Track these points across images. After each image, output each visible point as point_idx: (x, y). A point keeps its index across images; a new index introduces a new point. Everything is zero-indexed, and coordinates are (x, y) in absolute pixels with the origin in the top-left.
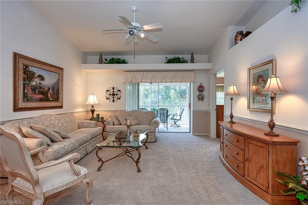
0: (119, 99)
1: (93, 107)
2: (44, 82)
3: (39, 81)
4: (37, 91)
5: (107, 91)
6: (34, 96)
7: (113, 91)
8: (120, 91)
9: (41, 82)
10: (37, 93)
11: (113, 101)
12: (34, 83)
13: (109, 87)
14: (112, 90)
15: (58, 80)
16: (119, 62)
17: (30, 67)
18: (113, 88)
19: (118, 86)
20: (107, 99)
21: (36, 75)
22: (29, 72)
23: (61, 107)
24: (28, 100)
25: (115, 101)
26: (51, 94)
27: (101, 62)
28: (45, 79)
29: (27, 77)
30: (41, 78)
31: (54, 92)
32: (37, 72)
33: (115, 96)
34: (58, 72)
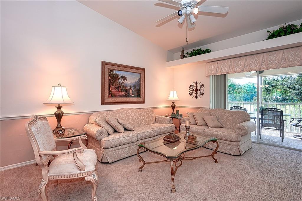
0: (202, 94)
1: (173, 103)
2: (127, 82)
3: (121, 81)
4: (120, 89)
5: (190, 86)
6: (117, 93)
7: (196, 87)
8: (203, 85)
9: (124, 82)
10: (120, 90)
11: (196, 97)
12: (117, 83)
13: (192, 82)
14: (195, 85)
15: (140, 80)
16: (199, 53)
17: (114, 71)
18: (196, 83)
19: (201, 81)
20: (190, 95)
21: (119, 76)
22: (114, 75)
23: (143, 102)
24: (112, 97)
25: (198, 97)
26: (132, 91)
27: (183, 57)
28: (127, 79)
29: (112, 79)
30: (124, 78)
31: (136, 89)
32: (120, 74)
33: (198, 91)
34: (140, 72)
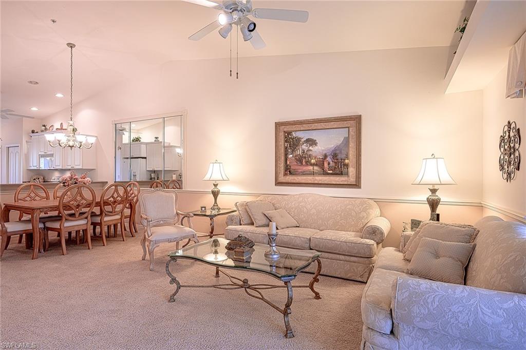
1: (433, 191)
2: (316, 147)
3: (307, 148)
4: (304, 161)
6: (301, 167)
9: (311, 148)
10: (304, 164)
12: (299, 152)
15: (347, 141)
17: (293, 133)
18: (509, 127)
21: (302, 140)
22: (293, 139)
23: (357, 185)
24: (291, 173)
25: (511, 175)
26: (329, 164)
28: (317, 143)
29: (290, 146)
30: (312, 142)
31: (337, 159)
32: (304, 136)
34: (347, 126)
